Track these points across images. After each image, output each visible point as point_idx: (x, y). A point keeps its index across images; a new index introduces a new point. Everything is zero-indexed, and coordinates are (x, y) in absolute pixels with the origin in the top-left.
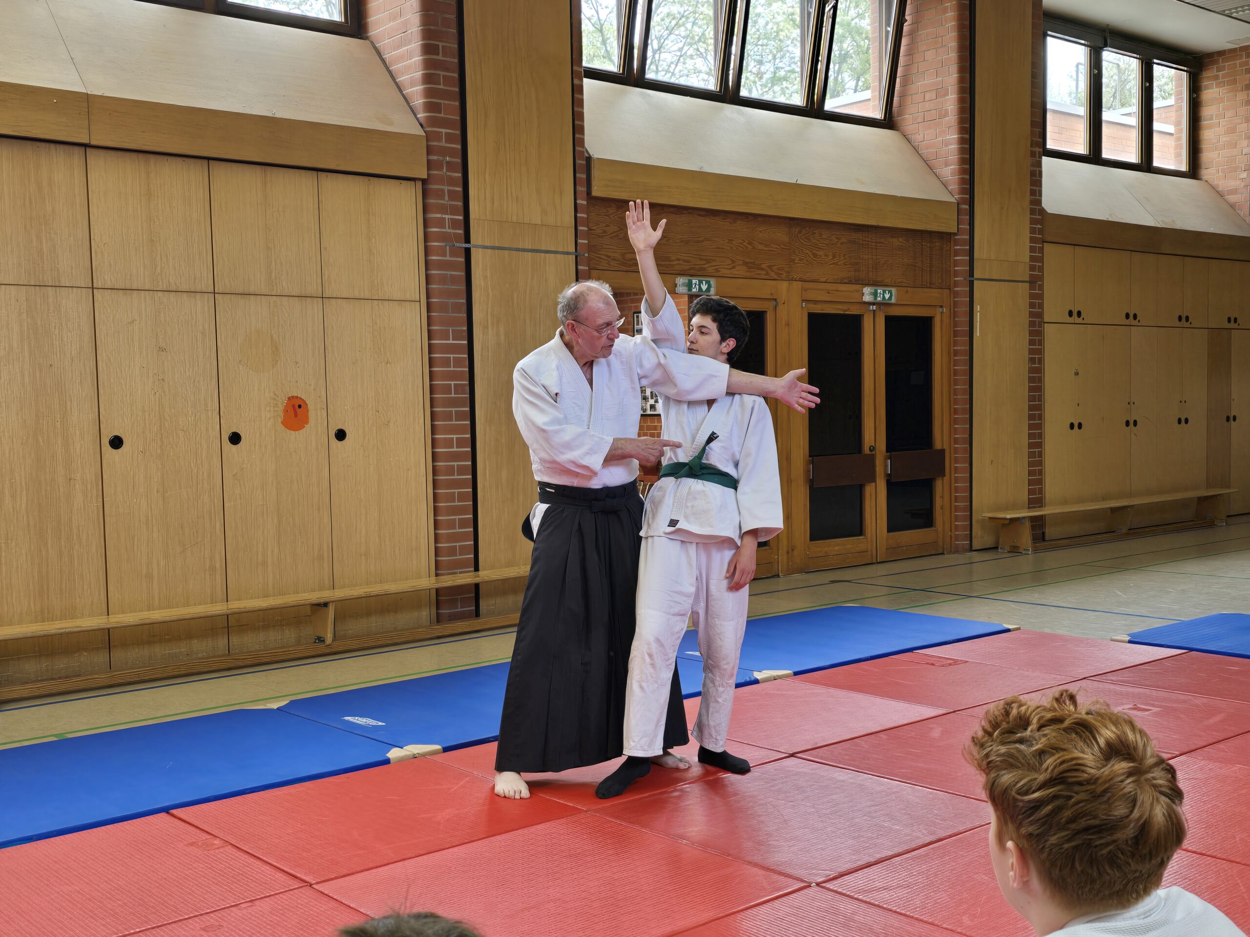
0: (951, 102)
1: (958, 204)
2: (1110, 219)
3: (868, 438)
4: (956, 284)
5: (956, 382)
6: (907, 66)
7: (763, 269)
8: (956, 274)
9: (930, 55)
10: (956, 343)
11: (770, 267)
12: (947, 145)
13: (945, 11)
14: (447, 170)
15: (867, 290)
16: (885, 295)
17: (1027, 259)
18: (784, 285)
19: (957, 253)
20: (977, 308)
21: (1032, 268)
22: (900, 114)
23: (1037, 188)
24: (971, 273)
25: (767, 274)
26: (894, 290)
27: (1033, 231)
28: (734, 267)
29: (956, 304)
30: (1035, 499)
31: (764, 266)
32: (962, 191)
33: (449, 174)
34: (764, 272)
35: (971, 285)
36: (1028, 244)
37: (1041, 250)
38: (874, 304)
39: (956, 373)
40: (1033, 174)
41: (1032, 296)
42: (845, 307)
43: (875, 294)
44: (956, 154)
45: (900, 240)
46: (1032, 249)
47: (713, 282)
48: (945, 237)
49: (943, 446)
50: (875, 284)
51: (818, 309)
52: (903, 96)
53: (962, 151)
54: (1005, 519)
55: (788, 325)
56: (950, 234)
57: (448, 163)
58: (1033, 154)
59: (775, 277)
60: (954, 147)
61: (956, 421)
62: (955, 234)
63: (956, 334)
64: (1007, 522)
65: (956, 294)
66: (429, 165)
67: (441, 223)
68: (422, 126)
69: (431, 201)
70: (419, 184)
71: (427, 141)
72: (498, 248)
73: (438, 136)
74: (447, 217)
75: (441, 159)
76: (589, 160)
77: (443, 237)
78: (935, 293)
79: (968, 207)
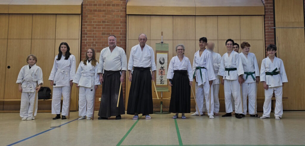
33: (270, 13)
57: (270, 11)
66: (265, 12)
67: (268, 23)
68: (264, 5)
69: (266, 19)
70: (263, 16)
71: (265, 7)
72: (283, 28)
73: (268, 6)
74: (269, 22)
75: (268, 10)
77: (269, 26)
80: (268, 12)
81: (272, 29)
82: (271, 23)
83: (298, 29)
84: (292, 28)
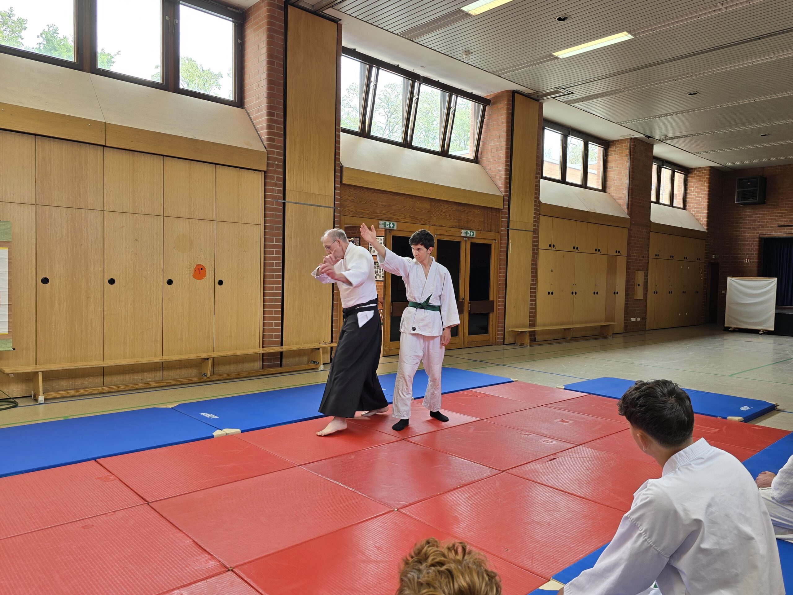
0: (502, 153)
1: (504, 197)
2: (568, 207)
3: (462, 295)
4: (501, 231)
5: (500, 272)
6: (485, 136)
7: (418, 220)
8: (502, 226)
9: (494, 133)
10: (500, 256)
11: (421, 219)
12: (500, 172)
13: (501, 114)
14: (276, 168)
15: (463, 231)
16: (470, 233)
17: (532, 222)
19: (502, 217)
20: (510, 241)
21: (534, 226)
22: (481, 157)
23: (538, 192)
24: (508, 227)
25: (420, 222)
26: (475, 232)
27: (535, 210)
28: (405, 218)
29: (501, 239)
30: (533, 324)
31: (418, 218)
32: (506, 191)
33: (277, 169)
35: (508, 231)
36: (533, 215)
37: (539, 218)
38: (466, 237)
39: (500, 268)
40: (536, 186)
41: (534, 237)
42: (454, 238)
43: (467, 233)
44: (504, 175)
45: (478, 210)
46: (535, 218)
47: (395, 223)
48: (498, 210)
49: (493, 299)
50: (467, 229)
51: (442, 238)
52: (482, 150)
53: (506, 174)
54: (519, 331)
56: (500, 209)
57: (277, 165)
58: (536, 177)
59: (423, 223)
60: (503, 172)
61: (499, 289)
62: (502, 209)
63: (501, 252)
64: (519, 333)
65: (501, 235)
66: (268, 165)
67: (272, 191)
68: (265, 148)
69: (268, 181)
70: (263, 173)
71: (267, 154)
72: (299, 203)
73: (273, 153)
74: (275, 188)
75: (274, 162)
76: (342, 167)
77: (273, 197)
78: (492, 234)
79: (508, 198)
80: (273, 167)
81: (277, 204)
82: (278, 191)
83: (323, 208)
84: (313, 205)
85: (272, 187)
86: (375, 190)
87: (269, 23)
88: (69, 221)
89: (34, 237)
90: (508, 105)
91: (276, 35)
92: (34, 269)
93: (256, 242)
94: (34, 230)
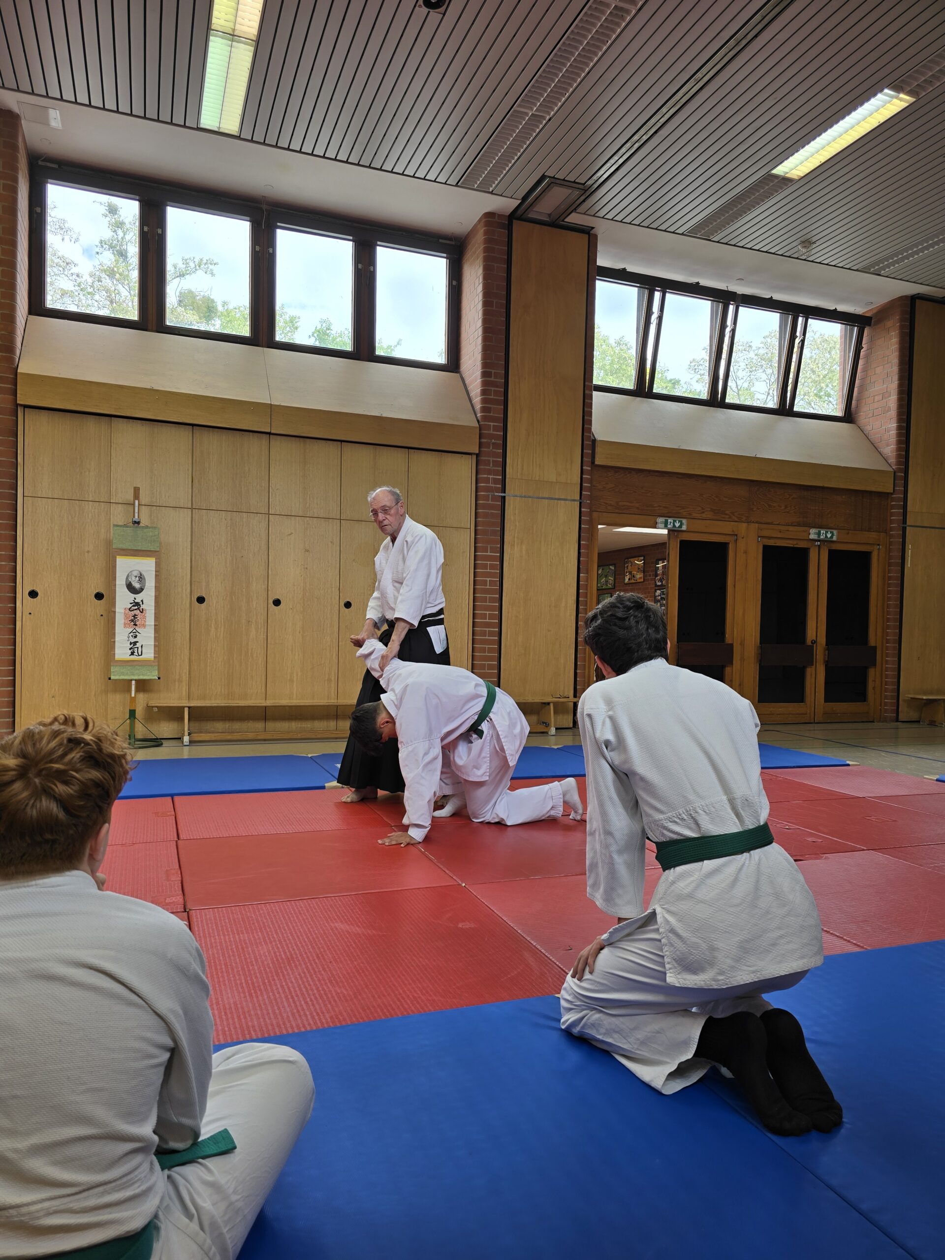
0: (892, 401)
1: (895, 473)
3: (811, 634)
4: (891, 529)
5: (889, 599)
6: (862, 379)
7: (726, 514)
8: (892, 522)
9: (879, 370)
10: (888, 570)
11: (733, 513)
12: (888, 432)
13: (891, 339)
15: (813, 531)
16: (827, 534)
18: (744, 525)
19: (893, 507)
20: (908, 545)
22: (857, 412)
24: (904, 522)
25: (730, 517)
26: (835, 532)
28: (703, 512)
29: (891, 543)
31: (727, 512)
32: (898, 463)
33: (493, 450)
34: (727, 516)
35: (904, 529)
38: (819, 541)
39: (889, 592)
42: (795, 542)
43: (819, 534)
44: (895, 437)
45: (844, 497)
48: (887, 495)
49: (876, 643)
50: (821, 527)
51: (771, 543)
52: (858, 401)
53: (899, 435)
55: (745, 552)
56: (888, 493)
57: (494, 443)
59: (736, 519)
60: (893, 432)
61: (888, 627)
62: (892, 494)
63: (890, 565)
64: (927, 701)
65: (891, 536)
66: (481, 445)
67: (487, 480)
68: (478, 421)
69: (481, 467)
70: (475, 457)
71: (480, 430)
72: (525, 497)
73: (488, 427)
74: (491, 477)
75: (489, 441)
76: (594, 441)
77: (488, 489)
78: (873, 535)
79: (903, 475)
80: (489, 448)
81: (494, 498)
82: (495, 481)
83: (562, 502)
84: (547, 498)
85: (486, 476)
86: (649, 471)
87: (486, 250)
88: (229, 528)
89: (189, 547)
90: (902, 320)
91: (496, 265)
92: (189, 585)
93: (464, 552)
94: (189, 539)
